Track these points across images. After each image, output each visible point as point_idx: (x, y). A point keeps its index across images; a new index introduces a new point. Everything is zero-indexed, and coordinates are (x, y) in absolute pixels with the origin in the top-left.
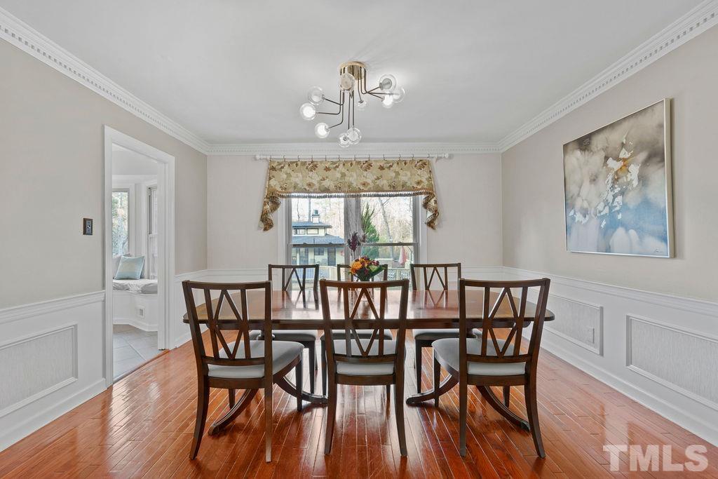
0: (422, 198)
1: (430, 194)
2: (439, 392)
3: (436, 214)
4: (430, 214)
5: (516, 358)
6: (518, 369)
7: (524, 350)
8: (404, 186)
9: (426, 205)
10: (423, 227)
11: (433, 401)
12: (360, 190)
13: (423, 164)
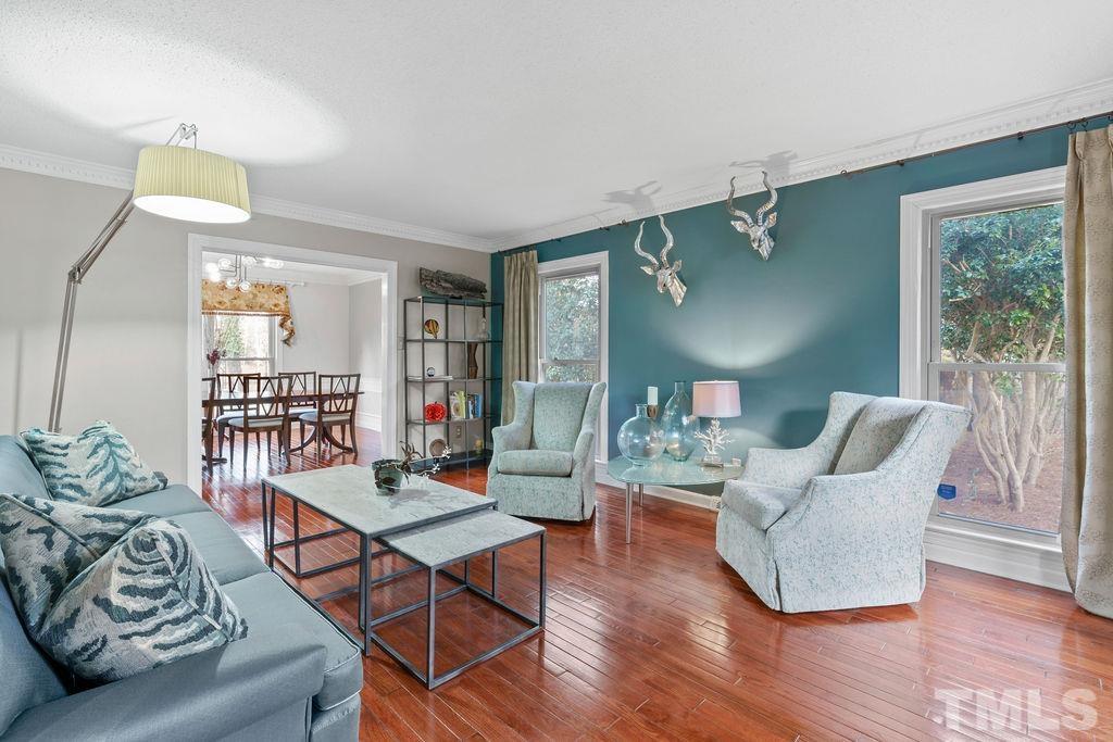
0: (278, 319)
1: (286, 317)
2: (304, 445)
3: (292, 333)
4: (286, 333)
5: (346, 411)
6: (346, 417)
7: (349, 408)
8: (261, 307)
9: (282, 325)
10: (278, 344)
11: (300, 452)
12: (215, 308)
13: (281, 289)
